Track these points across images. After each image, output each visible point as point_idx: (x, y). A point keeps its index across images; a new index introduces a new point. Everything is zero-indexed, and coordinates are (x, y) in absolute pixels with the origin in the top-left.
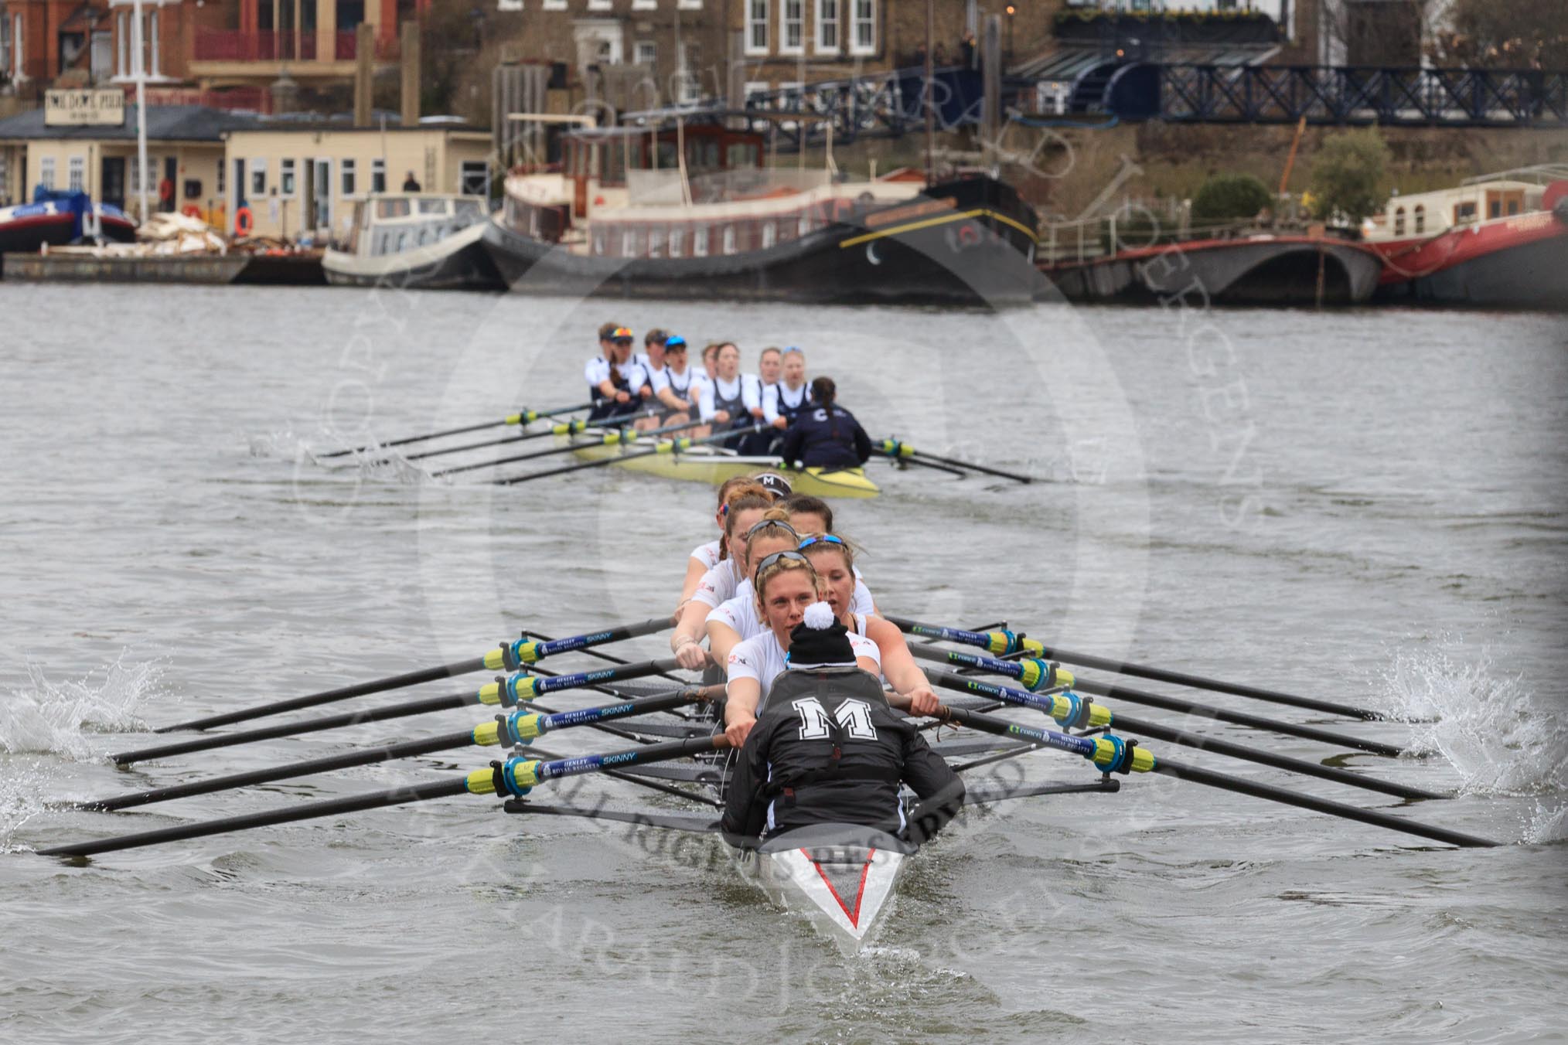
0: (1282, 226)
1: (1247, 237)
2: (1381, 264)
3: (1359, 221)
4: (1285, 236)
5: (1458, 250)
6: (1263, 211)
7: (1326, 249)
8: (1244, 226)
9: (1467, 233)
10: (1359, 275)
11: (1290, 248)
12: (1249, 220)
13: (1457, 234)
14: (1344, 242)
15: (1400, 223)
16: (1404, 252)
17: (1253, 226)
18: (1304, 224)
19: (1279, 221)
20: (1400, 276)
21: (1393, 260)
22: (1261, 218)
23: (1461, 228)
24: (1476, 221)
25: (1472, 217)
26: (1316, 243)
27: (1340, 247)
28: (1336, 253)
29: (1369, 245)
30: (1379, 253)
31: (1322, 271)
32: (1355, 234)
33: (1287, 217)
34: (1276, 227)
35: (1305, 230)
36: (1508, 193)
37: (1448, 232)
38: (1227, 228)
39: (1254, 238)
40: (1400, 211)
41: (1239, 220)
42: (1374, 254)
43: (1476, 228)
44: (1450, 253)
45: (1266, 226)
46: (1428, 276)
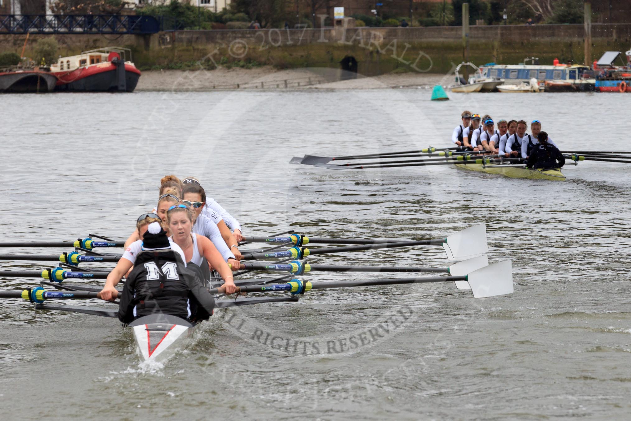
0: (25, 68)
1: (15, 71)
2: (57, 79)
3: (50, 65)
4: (27, 71)
5: (81, 74)
6: (20, 63)
7: (40, 75)
8: (14, 68)
9: (84, 69)
10: (50, 83)
11: (29, 75)
12: (15, 66)
13: (81, 69)
14: (45, 72)
15: (62, 66)
16: (64, 75)
17: (16, 68)
18: (33, 67)
19: (25, 66)
20: (63, 83)
21: (61, 77)
22: (19, 65)
23: (82, 67)
24: (87, 65)
25: (86, 64)
26: (37, 73)
27: (44, 74)
28: (43, 76)
29: (53, 73)
30: (56, 76)
31: (39, 81)
32: (48, 70)
33: (26, 65)
34: (23, 68)
35: (33, 68)
36: (97, 56)
37: (78, 69)
38: (8, 69)
39: (17, 72)
40: (62, 62)
41: (12, 66)
42: (55, 75)
43: (87, 67)
44: (78, 75)
45: (20, 68)
46: (72, 82)
